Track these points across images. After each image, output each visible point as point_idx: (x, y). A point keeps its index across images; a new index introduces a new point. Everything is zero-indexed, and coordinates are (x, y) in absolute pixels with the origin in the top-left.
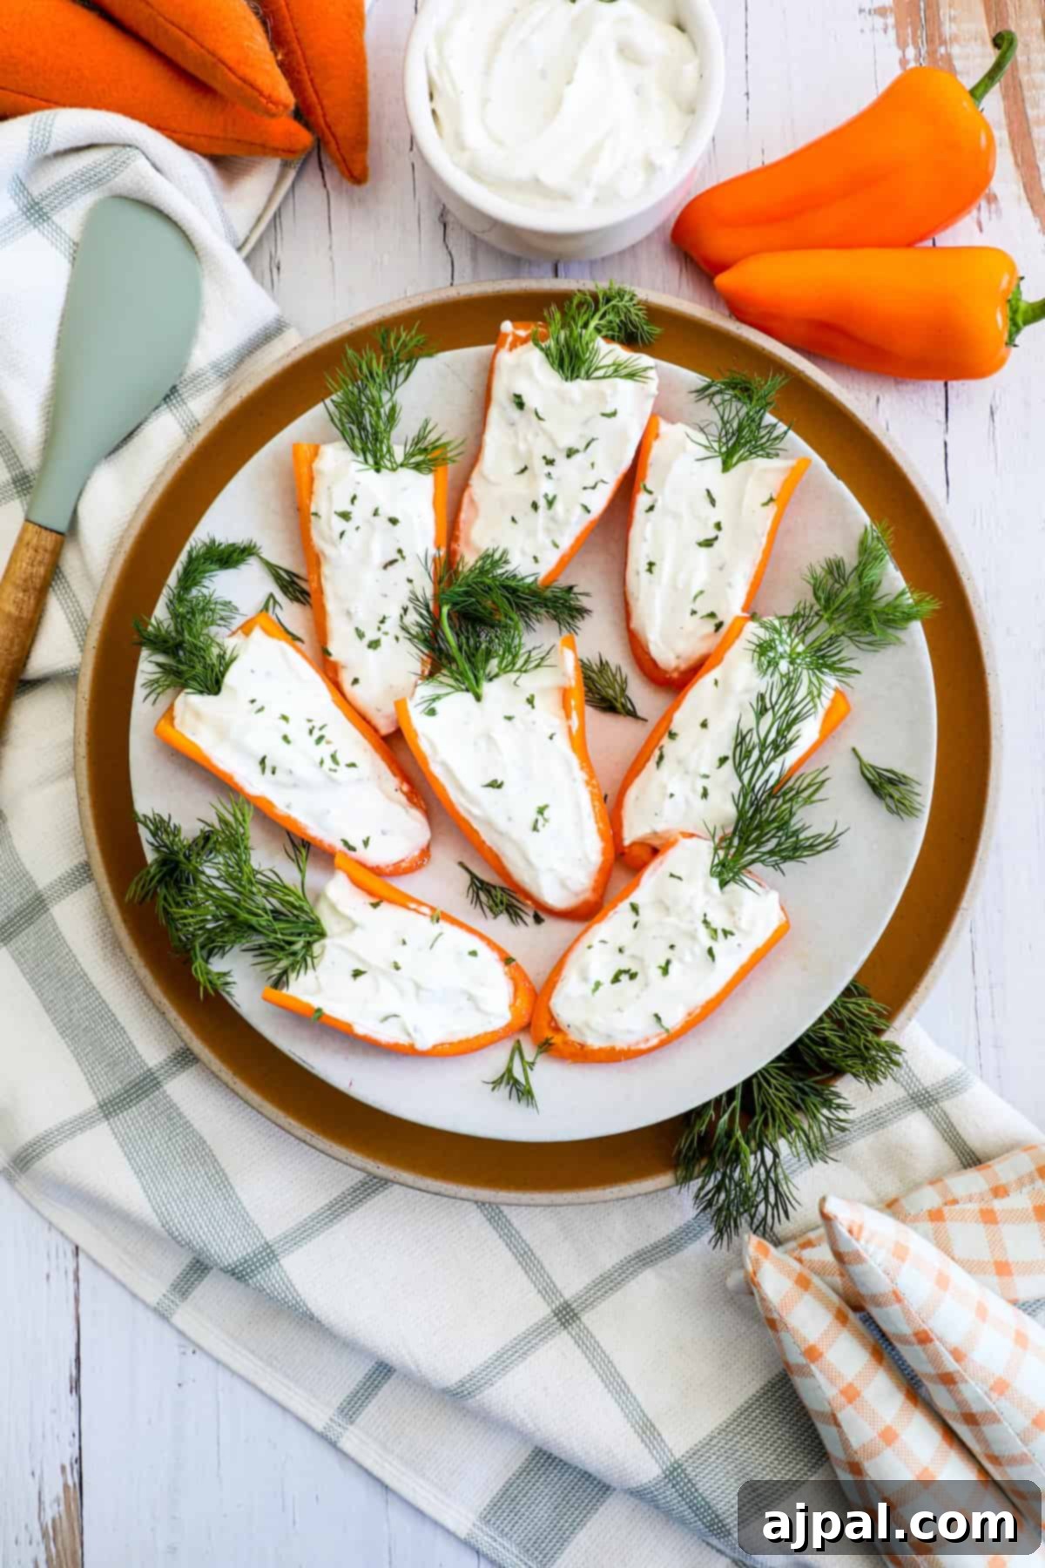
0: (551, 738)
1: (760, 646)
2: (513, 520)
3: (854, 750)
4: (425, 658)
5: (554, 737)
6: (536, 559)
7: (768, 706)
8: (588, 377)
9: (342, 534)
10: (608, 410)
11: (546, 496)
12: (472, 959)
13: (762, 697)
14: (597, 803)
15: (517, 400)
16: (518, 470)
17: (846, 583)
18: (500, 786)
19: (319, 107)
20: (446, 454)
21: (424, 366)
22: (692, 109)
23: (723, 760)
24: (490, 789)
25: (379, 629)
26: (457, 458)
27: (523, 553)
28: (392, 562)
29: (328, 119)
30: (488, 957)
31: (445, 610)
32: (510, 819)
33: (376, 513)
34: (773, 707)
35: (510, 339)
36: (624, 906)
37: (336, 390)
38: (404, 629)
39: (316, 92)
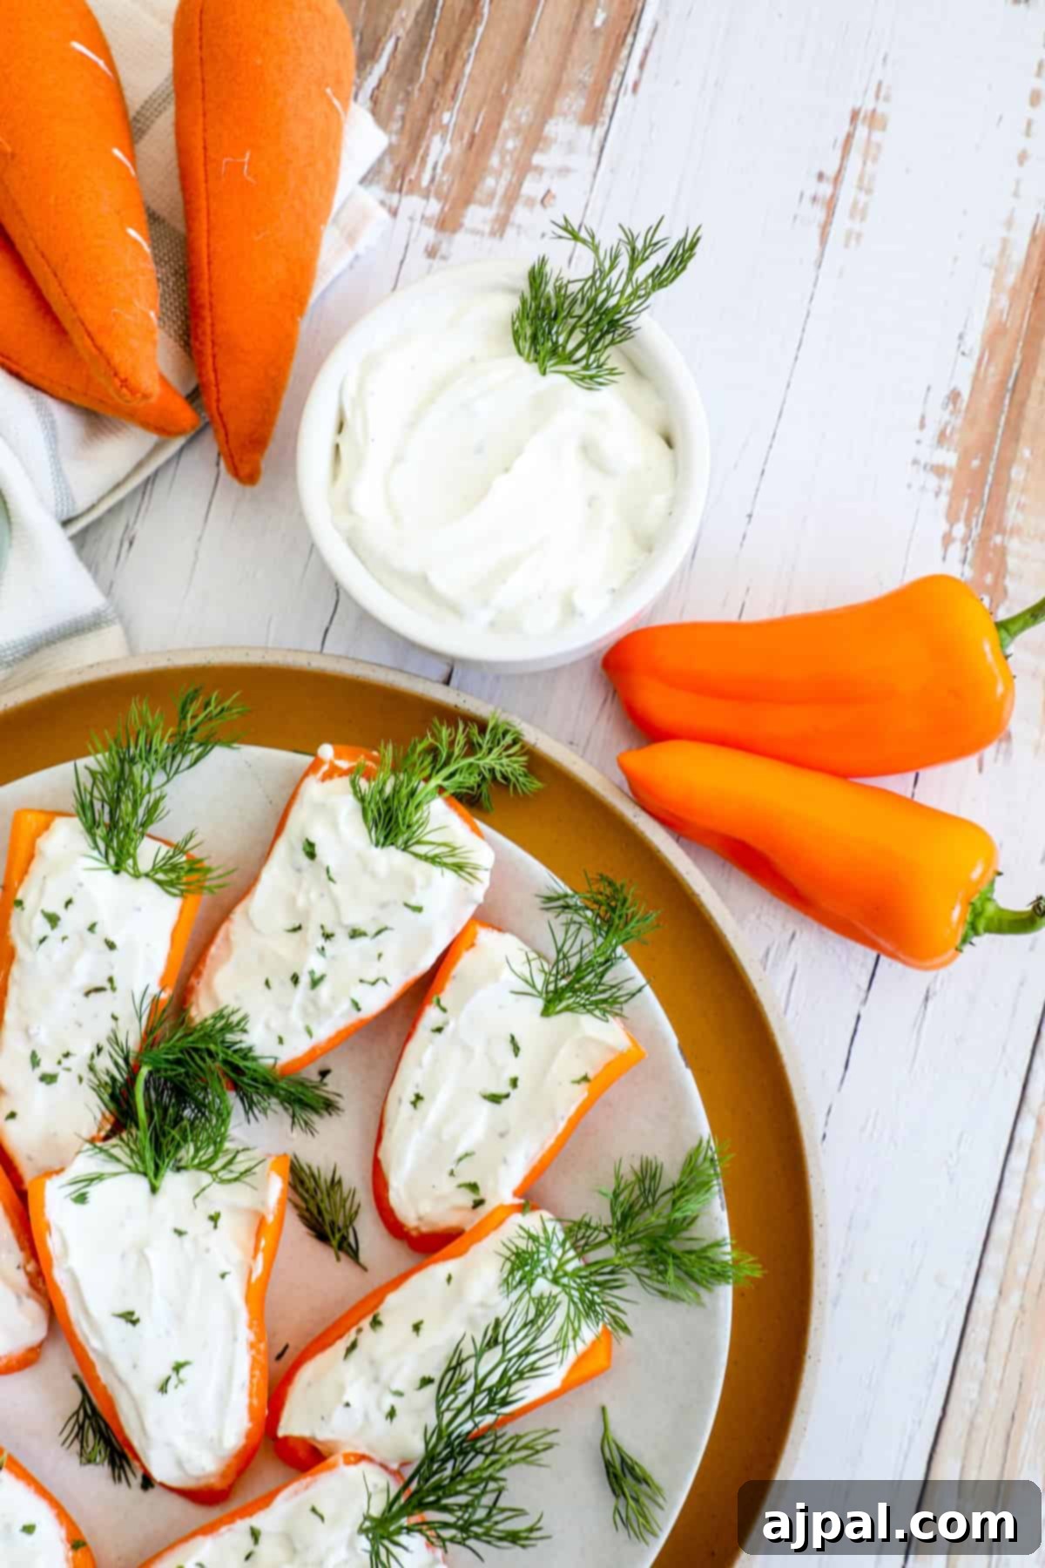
0: (223, 1276)
1: (517, 1255)
2: (267, 983)
3: (603, 1409)
4: (108, 1114)
5: (227, 1277)
6: (281, 1041)
7: (500, 1339)
8: (405, 849)
9: (42, 940)
10: (413, 902)
11: (312, 973)
12: (24, 1536)
13: (497, 1323)
14: (257, 1373)
15: (308, 849)
16: (290, 927)
17: (655, 1203)
18: (134, 1323)
19: (213, 388)
20: (205, 880)
21: (219, 754)
22: (649, 545)
23: (426, 1381)
24: (122, 1322)
25: (59, 1063)
26: (216, 890)
27: (267, 1026)
28: (99, 990)
29: (221, 408)
30: (51, 1534)
31: (144, 1071)
32: (135, 1366)
33: (92, 928)
34: (505, 1343)
35: (325, 768)
36: (242, 1525)
37: (97, 752)
38: (91, 1068)
39: (215, 371)
